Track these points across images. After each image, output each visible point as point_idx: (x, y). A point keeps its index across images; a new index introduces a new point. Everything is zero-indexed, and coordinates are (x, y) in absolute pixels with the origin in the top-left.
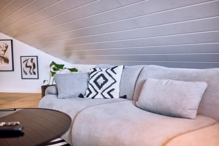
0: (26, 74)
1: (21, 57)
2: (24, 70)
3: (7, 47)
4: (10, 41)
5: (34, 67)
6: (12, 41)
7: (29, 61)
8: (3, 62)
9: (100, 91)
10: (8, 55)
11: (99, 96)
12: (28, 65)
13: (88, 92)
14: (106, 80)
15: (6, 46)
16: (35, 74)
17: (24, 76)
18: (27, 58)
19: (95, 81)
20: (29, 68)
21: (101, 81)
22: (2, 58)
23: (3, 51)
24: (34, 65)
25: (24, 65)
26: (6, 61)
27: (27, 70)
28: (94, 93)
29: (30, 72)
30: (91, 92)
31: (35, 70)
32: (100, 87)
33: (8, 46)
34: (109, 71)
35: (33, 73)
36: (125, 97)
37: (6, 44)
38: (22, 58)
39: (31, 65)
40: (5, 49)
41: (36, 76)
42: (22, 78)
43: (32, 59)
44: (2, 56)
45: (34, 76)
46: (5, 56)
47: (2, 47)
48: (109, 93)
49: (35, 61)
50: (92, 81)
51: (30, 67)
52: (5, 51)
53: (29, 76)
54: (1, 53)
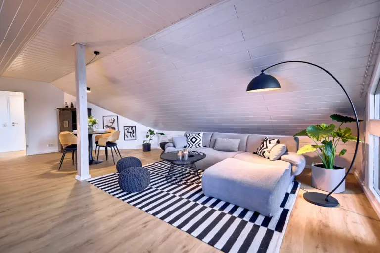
1: (124, 126)
2: (126, 135)
3: (114, 121)
5: (133, 133)
7: (130, 129)
9: (194, 145)
10: (115, 125)
11: (194, 147)
12: (129, 131)
13: (188, 145)
14: (197, 140)
16: (133, 137)
17: (126, 138)
18: (129, 127)
19: (191, 140)
21: (194, 140)
24: (133, 131)
25: (126, 132)
27: (128, 135)
28: (191, 146)
30: (190, 145)
31: (134, 135)
32: (194, 143)
34: (197, 135)
36: (206, 146)
39: (131, 131)
40: (112, 121)
41: (134, 138)
42: (125, 140)
43: (132, 128)
45: (132, 138)
48: (198, 145)
49: (134, 129)
50: (189, 140)
51: (131, 133)
52: (113, 123)
53: (129, 138)
54: (110, 124)
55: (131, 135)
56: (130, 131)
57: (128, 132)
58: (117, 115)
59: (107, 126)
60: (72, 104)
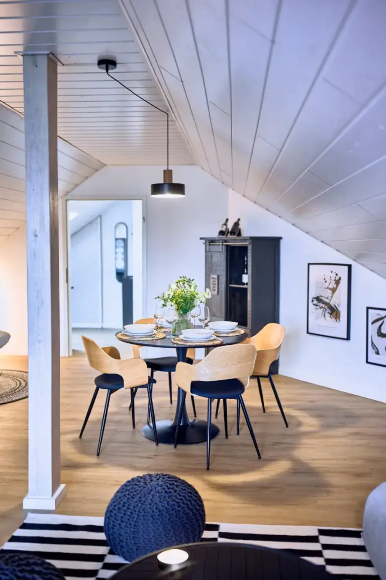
0: (378, 353)
1: (368, 308)
2: (372, 343)
3: (338, 282)
4: (346, 268)
6: (350, 267)
8: (327, 315)
12: (385, 331)
15: (337, 278)
17: (373, 357)
18: (383, 313)
22: (326, 307)
23: (330, 289)
25: (373, 329)
26: (334, 312)
33: (340, 279)
37: (337, 275)
38: (370, 310)
40: (333, 285)
42: (368, 362)
44: (327, 301)
46: (332, 303)
47: (328, 282)
52: (334, 290)
54: (326, 294)
57: (380, 333)
58: (349, 262)
59: (318, 299)
60: (237, 224)
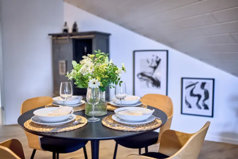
0: (190, 107)
1: (182, 78)
2: (186, 101)
3: (158, 62)
4: (165, 53)
5: (207, 97)
6: (167, 51)
7: (198, 86)
8: (150, 85)
10: (159, 74)
12: (195, 92)
15: (158, 60)
16: (206, 107)
18: (194, 81)
20: (197, 98)
22: (149, 79)
23: (152, 67)
24: (207, 94)
25: (186, 92)
26: (156, 83)
27: (193, 101)
29: (197, 104)
31: (209, 102)
33: (160, 60)
35: (203, 107)
37: (157, 57)
39: (202, 93)
40: (154, 64)
41: (209, 112)
42: (182, 113)
43: (203, 85)
44: (150, 75)
45: (203, 112)
46: (154, 76)
47: (150, 61)
49: (209, 87)
51: (199, 96)
52: (155, 68)
53: (195, 110)
54: (148, 71)
55: (201, 103)
56: (198, 90)
57: (192, 94)
58: (166, 48)
59: (142, 74)
60: (75, 25)
